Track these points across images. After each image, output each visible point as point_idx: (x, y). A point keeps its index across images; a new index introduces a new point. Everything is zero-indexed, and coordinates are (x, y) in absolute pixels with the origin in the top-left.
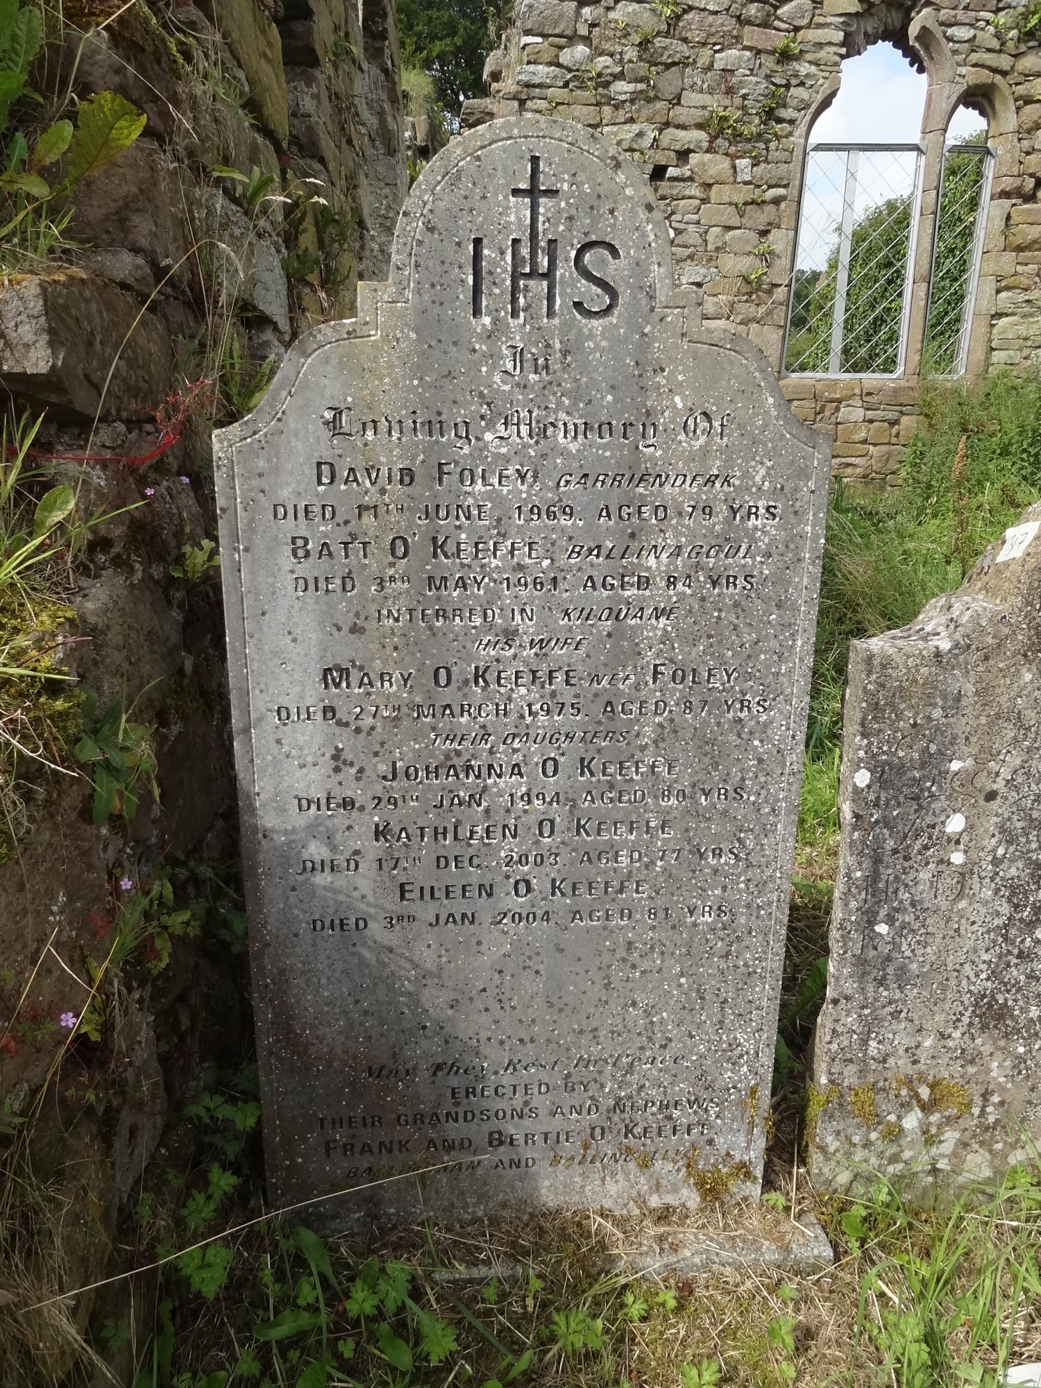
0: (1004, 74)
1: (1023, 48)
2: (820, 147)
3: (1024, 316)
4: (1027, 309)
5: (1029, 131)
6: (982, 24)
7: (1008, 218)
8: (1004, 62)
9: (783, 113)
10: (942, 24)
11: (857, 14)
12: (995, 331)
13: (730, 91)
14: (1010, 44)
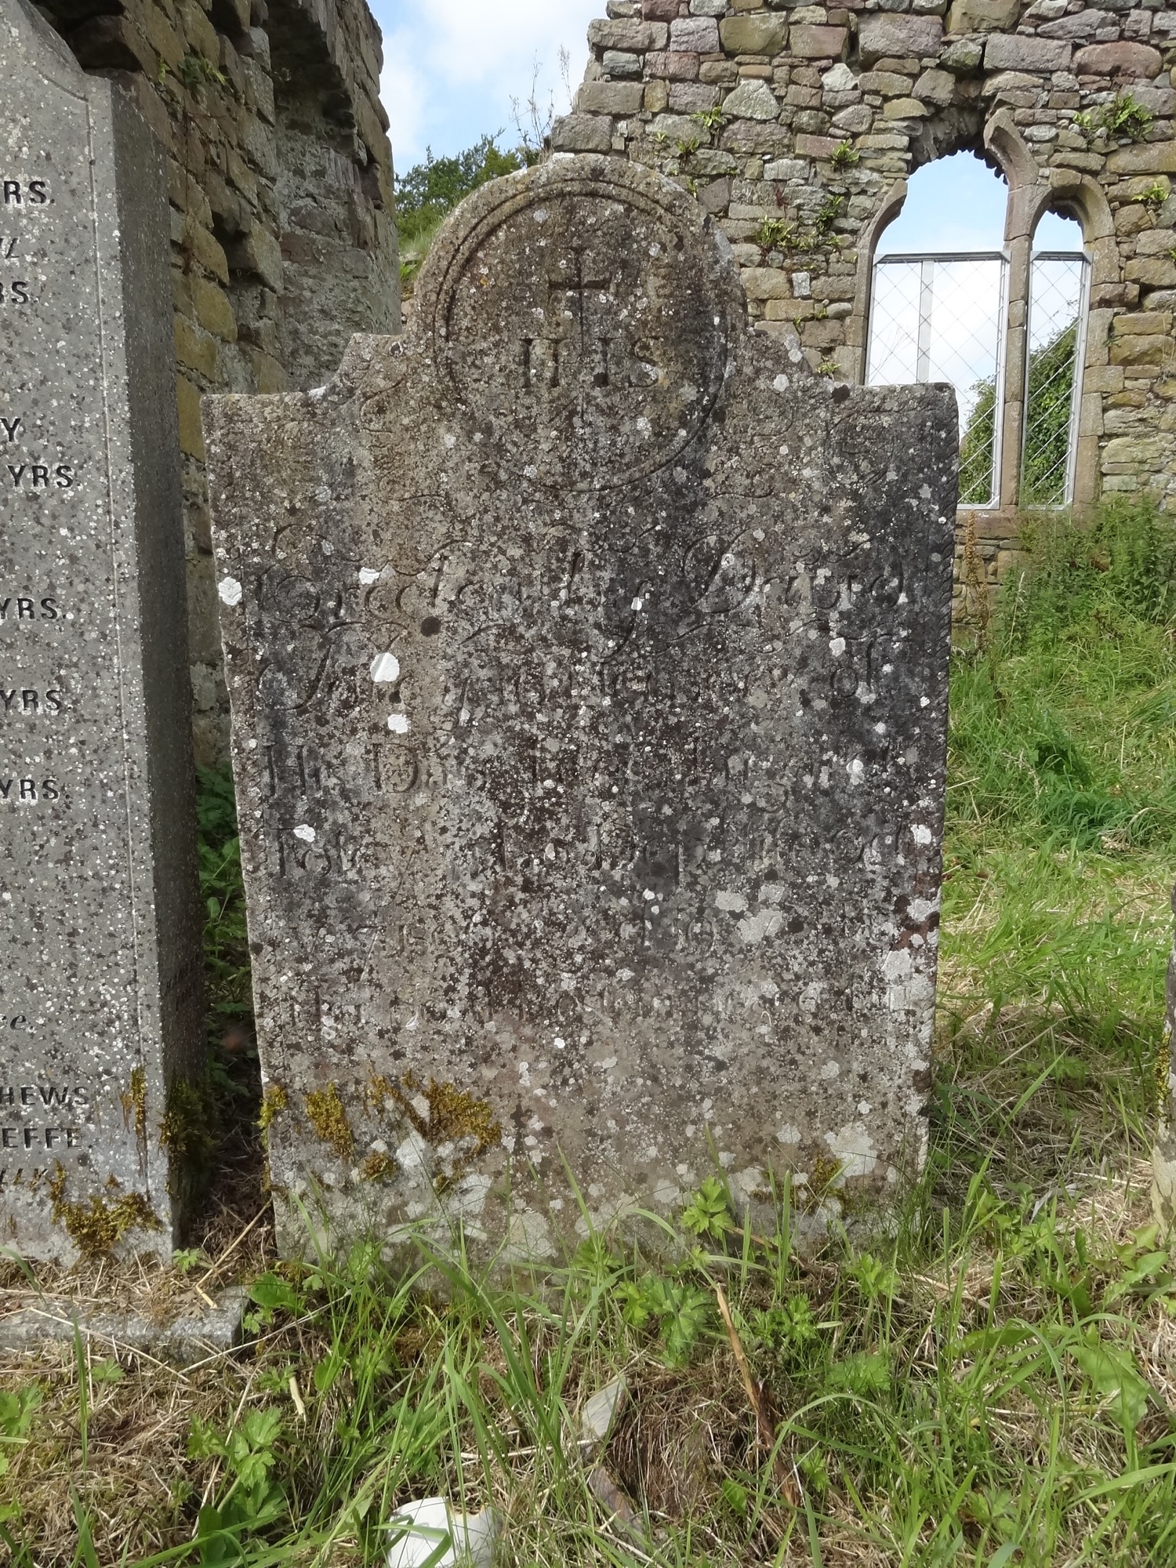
0: (1094, 174)
1: (1114, 146)
2: (887, 259)
3: (1138, 436)
4: (1141, 429)
5: (1128, 234)
6: (1065, 122)
7: (1111, 328)
8: (1093, 161)
9: (843, 223)
10: (1018, 124)
11: (922, 118)
12: (1104, 454)
13: (781, 202)
14: (1099, 143)
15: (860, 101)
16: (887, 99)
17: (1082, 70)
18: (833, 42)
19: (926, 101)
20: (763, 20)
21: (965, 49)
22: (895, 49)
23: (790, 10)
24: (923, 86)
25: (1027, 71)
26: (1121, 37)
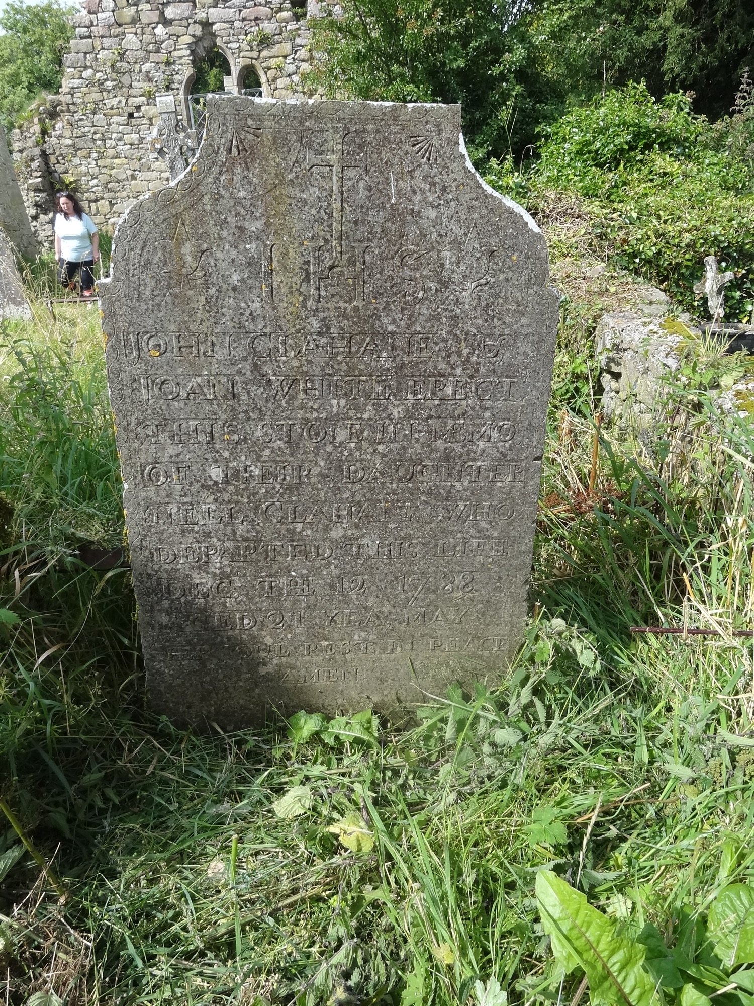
0: (256, 59)
1: (260, 48)
5: (273, 81)
6: (241, 41)
8: (255, 54)
9: (173, 86)
11: (193, 43)
13: (150, 80)
14: (255, 47)
15: (169, 39)
16: (179, 37)
17: (244, 19)
18: (155, 16)
19: (193, 36)
20: (129, 11)
21: (201, 15)
22: (177, 17)
23: (137, 5)
24: (191, 30)
25: (224, 22)
26: (255, 5)
